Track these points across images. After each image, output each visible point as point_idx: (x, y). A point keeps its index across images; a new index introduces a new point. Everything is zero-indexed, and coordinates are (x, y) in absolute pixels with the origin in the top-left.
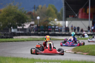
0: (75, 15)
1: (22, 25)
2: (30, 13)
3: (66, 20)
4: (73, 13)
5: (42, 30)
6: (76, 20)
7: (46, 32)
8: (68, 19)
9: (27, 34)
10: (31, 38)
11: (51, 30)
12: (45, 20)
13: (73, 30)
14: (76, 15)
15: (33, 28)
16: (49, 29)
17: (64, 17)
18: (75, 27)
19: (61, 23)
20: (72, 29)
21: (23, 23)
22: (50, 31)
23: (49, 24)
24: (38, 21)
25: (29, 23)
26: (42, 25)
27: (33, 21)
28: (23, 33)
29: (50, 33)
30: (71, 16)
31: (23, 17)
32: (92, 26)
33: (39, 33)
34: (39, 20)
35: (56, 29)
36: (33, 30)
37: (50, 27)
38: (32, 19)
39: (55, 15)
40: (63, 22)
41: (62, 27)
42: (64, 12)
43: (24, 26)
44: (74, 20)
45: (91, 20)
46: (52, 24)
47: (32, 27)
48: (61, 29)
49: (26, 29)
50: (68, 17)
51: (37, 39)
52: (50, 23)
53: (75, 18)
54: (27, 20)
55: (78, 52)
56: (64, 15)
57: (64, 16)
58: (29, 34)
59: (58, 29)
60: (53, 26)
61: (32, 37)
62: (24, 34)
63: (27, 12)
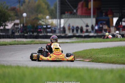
0: (73, 10)
1: (4, 24)
2: (14, 9)
3: (61, 18)
4: (71, 8)
5: (30, 31)
6: (74, 17)
7: (35, 34)
8: (64, 16)
9: (10, 36)
10: (15, 41)
11: (42, 30)
12: (33, 18)
13: (71, 31)
14: (75, 11)
15: (18, 28)
16: (39, 30)
17: (58, 14)
18: (73, 27)
19: (55, 22)
20: (69, 29)
21: (5, 21)
22: (41, 32)
23: (39, 23)
24: (25, 19)
25: (13, 22)
26: (29, 25)
27: (18, 19)
28: (5, 35)
29: (40, 35)
30: (67, 12)
31: (4, 14)
32: (95, 26)
33: (26, 35)
34: (26, 17)
35: (48, 30)
36: (17, 31)
37: (40, 27)
38: (16, 17)
39: (47, 11)
40: (58, 21)
41: (56, 26)
42: (59, 7)
43: (6, 25)
44: (72, 18)
45: (94, 17)
46: (43, 23)
47: (16, 26)
48: (55, 30)
49: (8, 30)
50: (64, 13)
51: (23, 43)
52: (41, 22)
53: (74, 14)
54: (10, 18)
55: (77, 58)
56: (58, 10)
57: (59, 12)
58: (13, 36)
59: (50, 30)
60: (45, 25)
61: (17, 40)
62: (6, 37)
63: (9, 8)
